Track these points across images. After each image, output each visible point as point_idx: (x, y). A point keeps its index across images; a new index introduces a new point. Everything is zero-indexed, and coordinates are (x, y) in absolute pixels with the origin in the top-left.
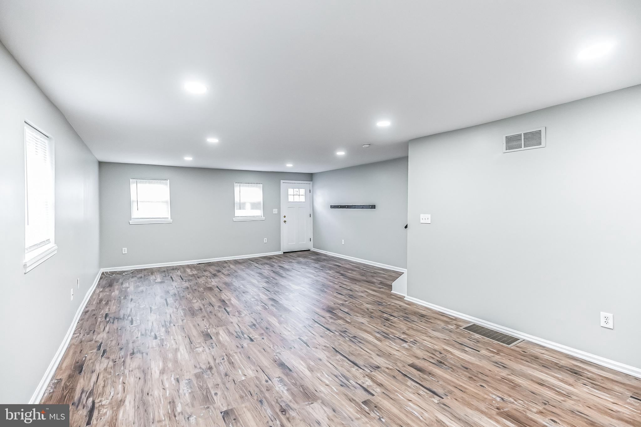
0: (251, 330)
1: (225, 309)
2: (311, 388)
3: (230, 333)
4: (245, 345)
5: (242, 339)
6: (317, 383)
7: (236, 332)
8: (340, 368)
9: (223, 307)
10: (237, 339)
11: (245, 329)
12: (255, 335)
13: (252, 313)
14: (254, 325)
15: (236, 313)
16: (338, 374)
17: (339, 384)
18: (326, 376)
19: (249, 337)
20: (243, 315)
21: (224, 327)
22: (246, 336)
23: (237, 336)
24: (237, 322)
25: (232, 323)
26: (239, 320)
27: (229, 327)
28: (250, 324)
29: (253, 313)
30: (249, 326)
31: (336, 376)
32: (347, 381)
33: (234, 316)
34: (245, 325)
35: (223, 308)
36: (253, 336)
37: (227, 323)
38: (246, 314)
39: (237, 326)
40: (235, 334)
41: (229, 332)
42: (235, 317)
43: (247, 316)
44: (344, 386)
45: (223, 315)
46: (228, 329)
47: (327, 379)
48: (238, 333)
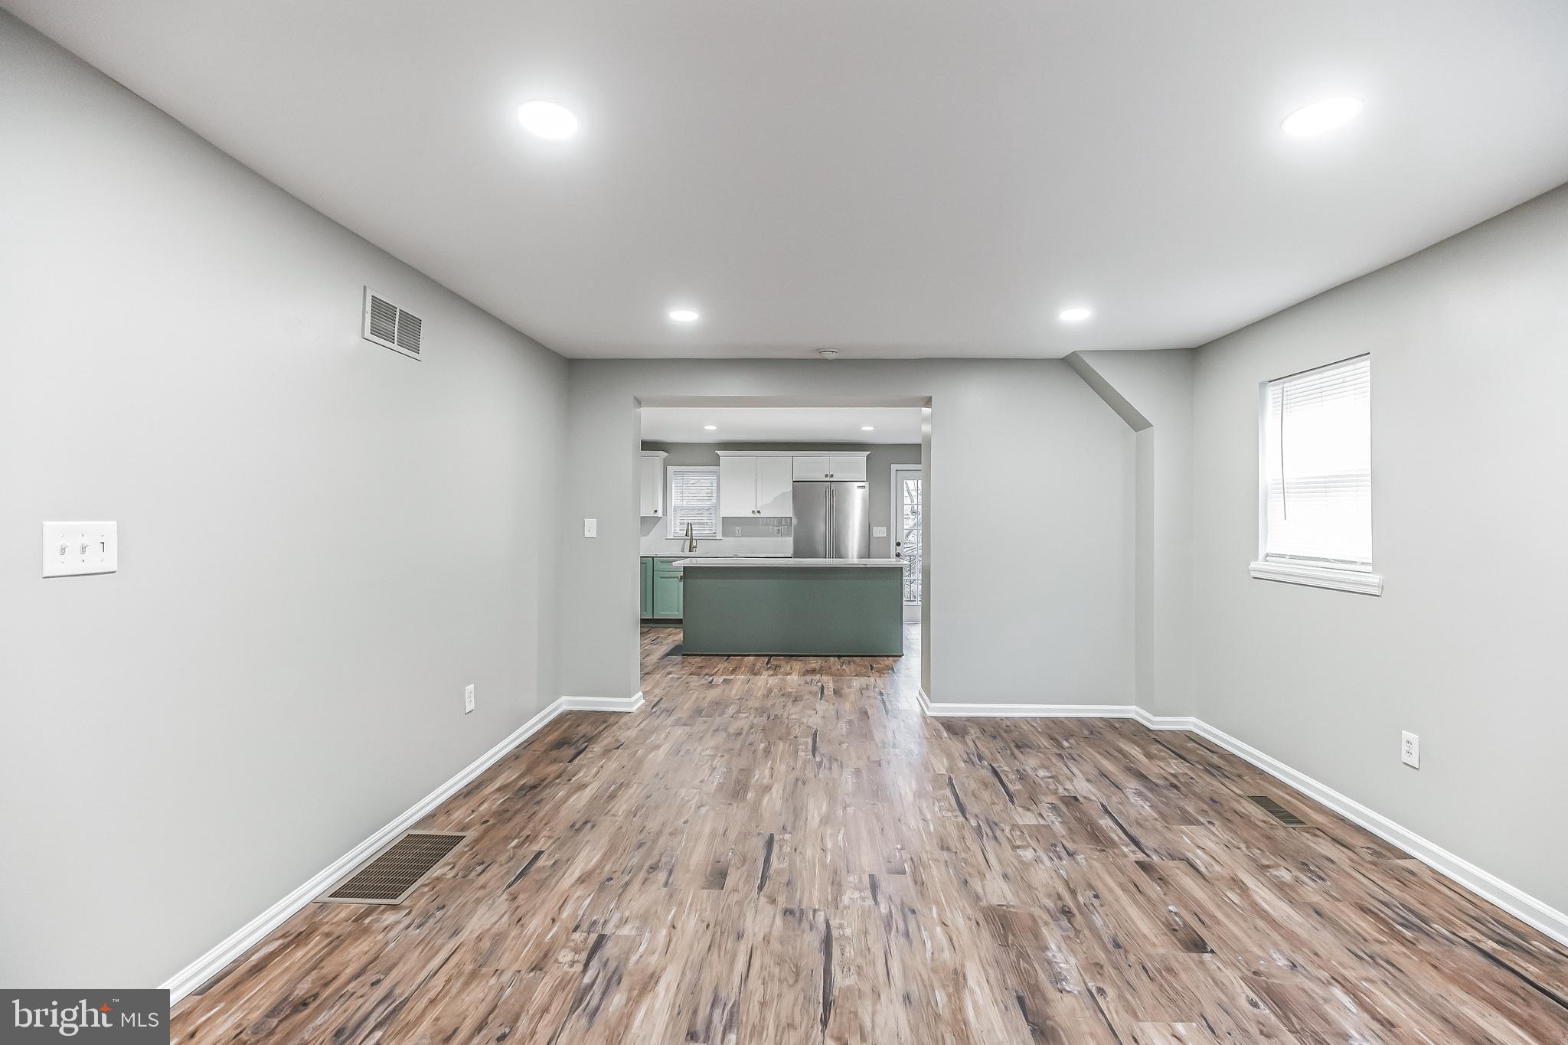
2: (986, 934)
6: (965, 939)
8: (878, 950)
16: (896, 937)
17: (916, 918)
18: (929, 945)
31: (907, 934)
32: (892, 917)
44: (909, 908)
47: (932, 937)
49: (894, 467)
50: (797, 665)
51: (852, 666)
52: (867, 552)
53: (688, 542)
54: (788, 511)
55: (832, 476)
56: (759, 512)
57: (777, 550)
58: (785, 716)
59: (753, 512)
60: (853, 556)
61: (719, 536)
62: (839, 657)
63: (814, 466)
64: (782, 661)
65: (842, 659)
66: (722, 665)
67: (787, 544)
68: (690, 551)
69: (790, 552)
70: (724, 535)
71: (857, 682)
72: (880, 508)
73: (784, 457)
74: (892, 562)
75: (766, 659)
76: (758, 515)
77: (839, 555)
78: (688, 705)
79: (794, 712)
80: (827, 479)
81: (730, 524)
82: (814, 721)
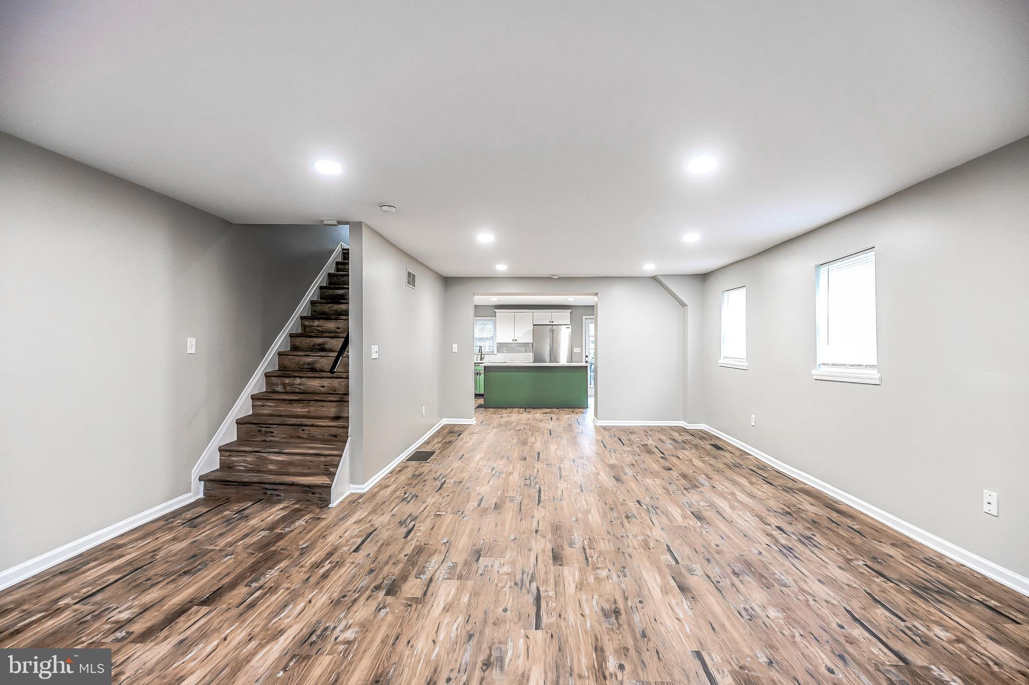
0: (635, 511)
1: (677, 562)
3: (667, 514)
4: (648, 499)
5: (650, 505)
7: (657, 514)
9: (683, 570)
10: (657, 506)
11: (643, 515)
12: (633, 506)
13: (622, 536)
14: (627, 517)
15: (652, 546)
19: (641, 505)
20: (640, 538)
21: (676, 524)
22: (645, 507)
23: (656, 509)
24: (653, 529)
25: (662, 529)
26: (649, 531)
27: (667, 522)
28: (634, 520)
29: (619, 537)
30: (636, 517)
33: (657, 541)
34: (641, 520)
35: (682, 565)
36: (635, 505)
37: (671, 530)
38: (635, 537)
39: (655, 521)
40: (658, 511)
41: (667, 516)
42: (658, 538)
43: (634, 533)
45: (679, 546)
46: (669, 520)
48: (654, 511)
49: (584, 317)
50: (539, 411)
51: (564, 411)
52: (571, 359)
53: (479, 356)
54: (530, 340)
55: (553, 322)
56: (516, 340)
57: (525, 359)
58: (537, 425)
59: (513, 340)
60: (563, 361)
61: (495, 352)
62: (558, 408)
63: (543, 317)
64: (531, 410)
65: (559, 409)
66: (504, 411)
67: (530, 356)
68: (481, 360)
69: (532, 360)
70: (498, 351)
71: (566, 416)
72: (577, 337)
73: (529, 313)
74: (584, 364)
75: (524, 409)
76: (515, 342)
77: (556, 361)
78: (495, 423)
79: (541, 425)
80: (550, 324)
81: (502, 347)
82: (550, 427)
